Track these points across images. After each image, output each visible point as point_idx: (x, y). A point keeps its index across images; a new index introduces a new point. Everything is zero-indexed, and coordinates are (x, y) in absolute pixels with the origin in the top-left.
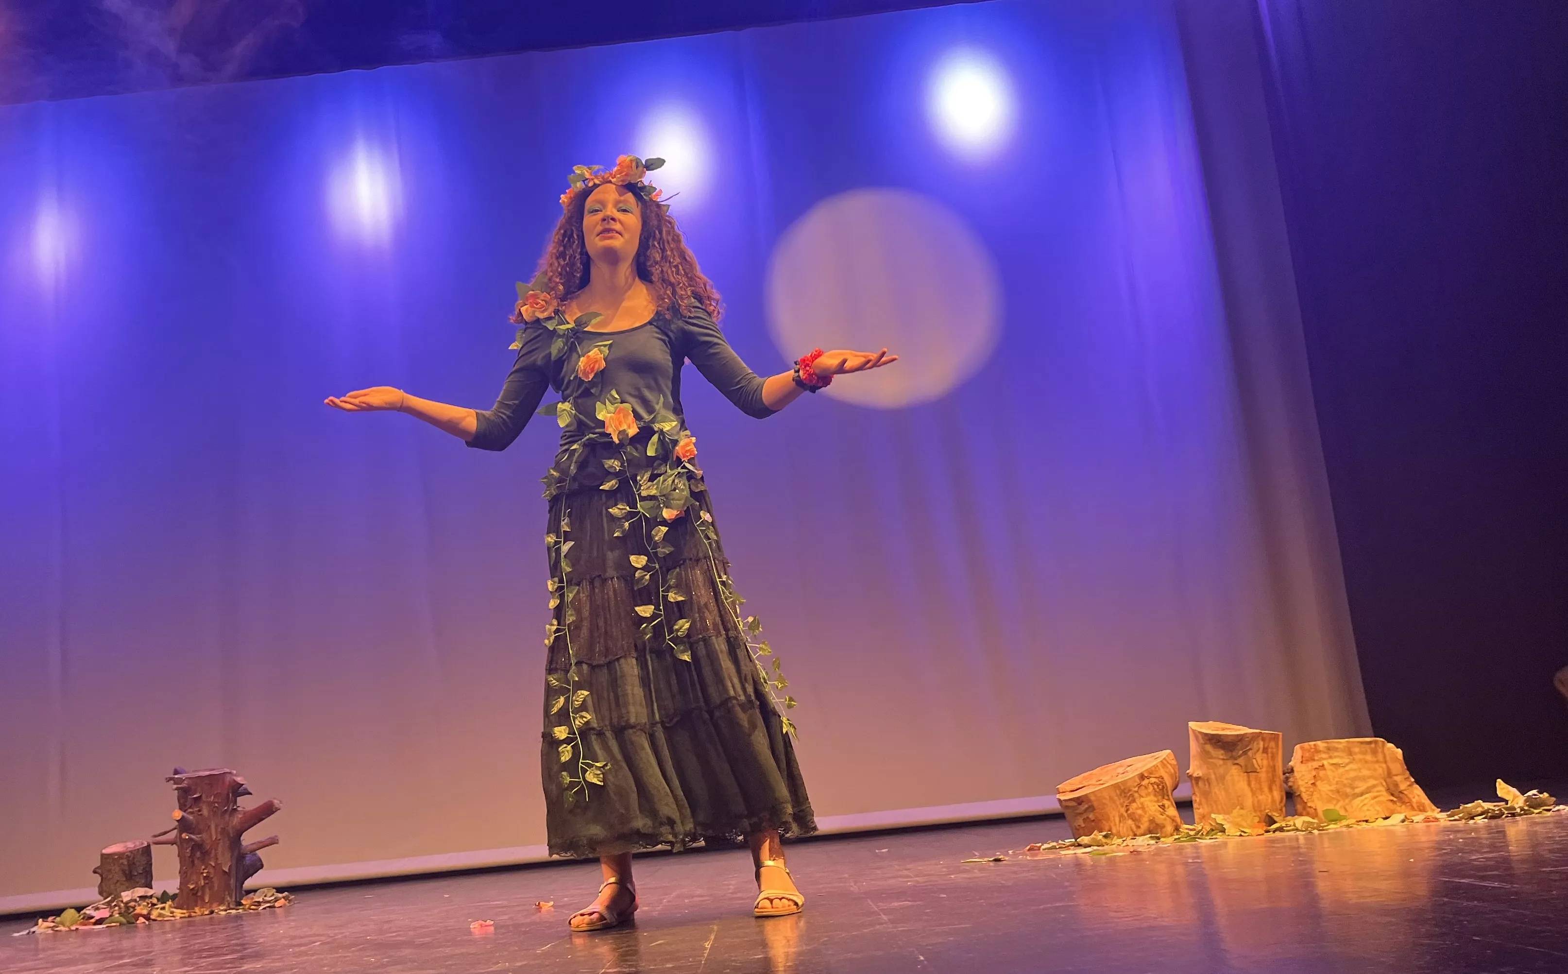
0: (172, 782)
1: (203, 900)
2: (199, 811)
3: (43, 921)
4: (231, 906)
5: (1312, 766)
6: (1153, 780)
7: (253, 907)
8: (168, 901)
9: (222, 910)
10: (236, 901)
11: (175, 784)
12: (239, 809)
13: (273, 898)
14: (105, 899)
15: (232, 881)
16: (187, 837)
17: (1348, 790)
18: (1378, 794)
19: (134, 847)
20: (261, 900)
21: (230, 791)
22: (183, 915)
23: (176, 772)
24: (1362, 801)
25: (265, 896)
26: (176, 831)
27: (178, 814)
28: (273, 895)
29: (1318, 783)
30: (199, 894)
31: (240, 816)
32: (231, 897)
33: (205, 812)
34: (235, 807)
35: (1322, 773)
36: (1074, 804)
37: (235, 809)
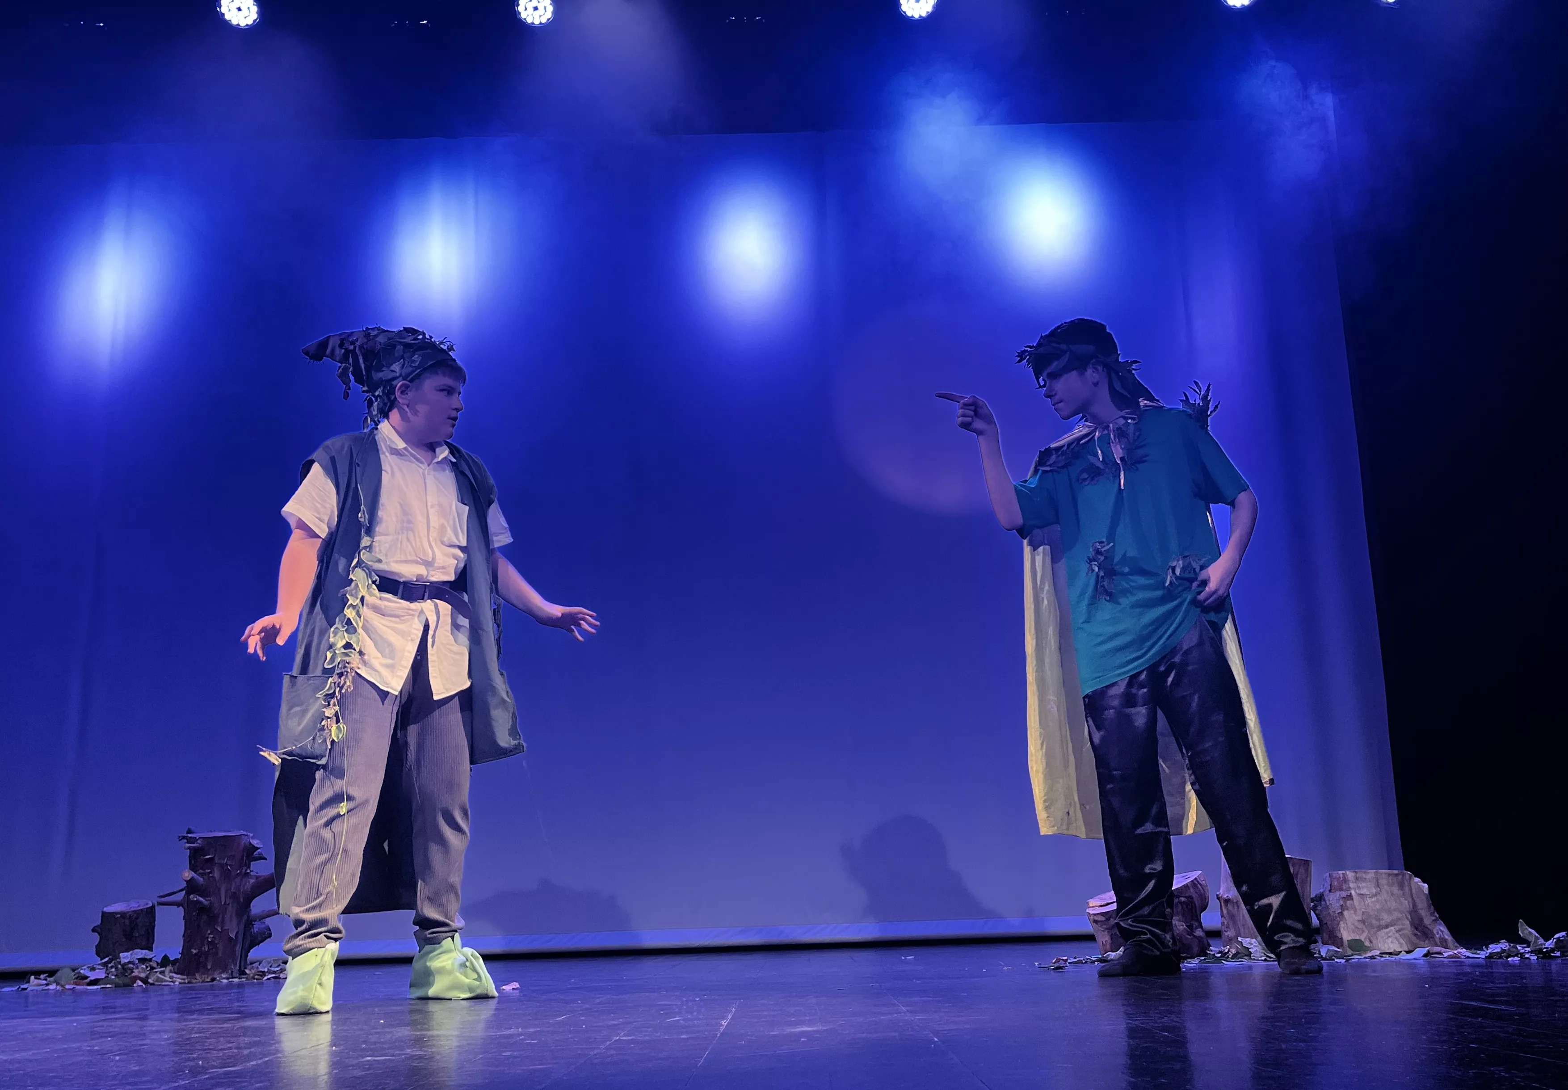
0: (185, 841)
1: (205, 966)
2: (210, 873)
3: (35, 978)
4: (234, 975)
5: (1340, 895)
6: (1183, 899)
7: (256, 977)
8: (168, 965)
9: (224, 978)
10: (240, 970)
11: (188, 843)
12: (252, 873)
13: (278, 969)
14: (101, 960)
15: (238, 948)
16: (195, 899)
17: (1374, 922)
18: (1401, 927)
19: (139, 906)
20: (266, 970)
21: (245, 854)
22: (183, 981)
23: (189, 832)
24: (1388, 933)
25: (271, 967)
26: (184, 892)
27: (188, 874)
28: (279, 965)
29: (1346, 913)
30: (202, 959)
31: (252, 881)
32: (235, 965)
33: (217, 874)
34: (248, 871)
35: (1349, 902)
36: (1102, 918)
37: (248, 873)
